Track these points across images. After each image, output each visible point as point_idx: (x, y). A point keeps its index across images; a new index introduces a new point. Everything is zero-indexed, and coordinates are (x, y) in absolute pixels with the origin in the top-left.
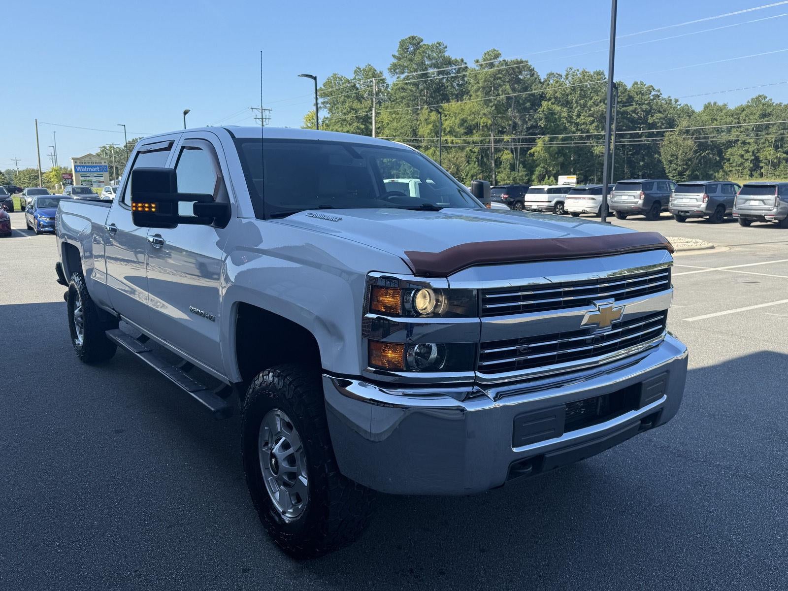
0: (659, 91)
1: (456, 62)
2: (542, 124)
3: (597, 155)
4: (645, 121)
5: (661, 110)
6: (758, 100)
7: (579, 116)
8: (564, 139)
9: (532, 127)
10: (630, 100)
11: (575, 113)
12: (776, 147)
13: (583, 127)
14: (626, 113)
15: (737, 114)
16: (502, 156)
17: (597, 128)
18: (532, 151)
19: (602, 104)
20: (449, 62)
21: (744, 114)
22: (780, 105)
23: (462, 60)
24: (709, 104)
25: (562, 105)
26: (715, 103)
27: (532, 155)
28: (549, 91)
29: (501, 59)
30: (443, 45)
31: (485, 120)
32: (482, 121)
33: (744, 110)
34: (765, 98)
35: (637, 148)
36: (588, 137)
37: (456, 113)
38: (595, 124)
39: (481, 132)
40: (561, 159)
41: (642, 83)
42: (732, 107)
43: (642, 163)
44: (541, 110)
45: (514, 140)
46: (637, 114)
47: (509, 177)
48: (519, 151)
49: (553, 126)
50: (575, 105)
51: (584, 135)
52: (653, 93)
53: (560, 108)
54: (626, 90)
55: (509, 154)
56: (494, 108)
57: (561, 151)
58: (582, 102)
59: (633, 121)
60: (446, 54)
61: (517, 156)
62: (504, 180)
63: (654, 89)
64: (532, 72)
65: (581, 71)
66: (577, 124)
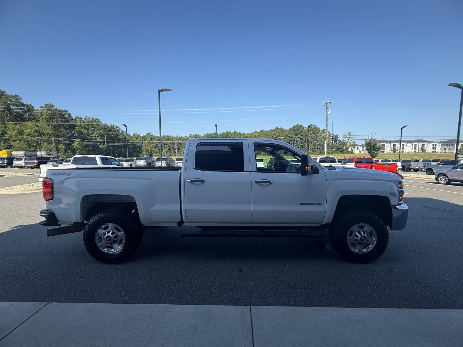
0: (120, 128)
1: (27, 105)
2: (76, 135)
3: (101, 148)
4: (117, 138)
5: (121, 134)
6: (149, 134)
7: (92, 134)
8: (87, 142)
9: (71, 136)
10: (110, 130)
11: (91, 132)
12: (156, 148)
13: (94, 138)
14: (109, 134)
15: (144, 138)
16: (59, 146)
17: (100, 139)
18: (73, 145)
19: (101, 130)
20: (23, 105)
21: (146, 138)
22: (154, 136)
23: (31, 105)
24: (134, 134)
25: (84, 129)
26: (136, 134)
27: (73, 147)
28: (78, 124)
29: (55, 108)
30: (19, 97)
31: (49, 131)
32: (47, 131)
33: (145, 137)
34: (151, 134)
35: (114, 147)
36: (97, 142)
37: (31, 127)
38: (99, 137)
39: (46, 136)
40: (87, 149)
41: (114, 125)
42: (142, 135)
43: (117, 151)
44: (75, 130)
45: (64, 140)
46: (113, 135)
47: (64, 155)
48: (67, 144)
49: (81, 136)
50: (90, 130)
51: (95, 141)
52: (118, 129)
53: (83, 130)
54: (109, 126)
55: (63, 146)
56: (53, 127)
57: (86, 146)
58: (93, 129)
59: (112, 137)
60: (21, 101)
61: (66, 147)
62: (62, 156)
63: (118, 127)
64: (70, 115)
65: (91, 118)
66: (92, 137)
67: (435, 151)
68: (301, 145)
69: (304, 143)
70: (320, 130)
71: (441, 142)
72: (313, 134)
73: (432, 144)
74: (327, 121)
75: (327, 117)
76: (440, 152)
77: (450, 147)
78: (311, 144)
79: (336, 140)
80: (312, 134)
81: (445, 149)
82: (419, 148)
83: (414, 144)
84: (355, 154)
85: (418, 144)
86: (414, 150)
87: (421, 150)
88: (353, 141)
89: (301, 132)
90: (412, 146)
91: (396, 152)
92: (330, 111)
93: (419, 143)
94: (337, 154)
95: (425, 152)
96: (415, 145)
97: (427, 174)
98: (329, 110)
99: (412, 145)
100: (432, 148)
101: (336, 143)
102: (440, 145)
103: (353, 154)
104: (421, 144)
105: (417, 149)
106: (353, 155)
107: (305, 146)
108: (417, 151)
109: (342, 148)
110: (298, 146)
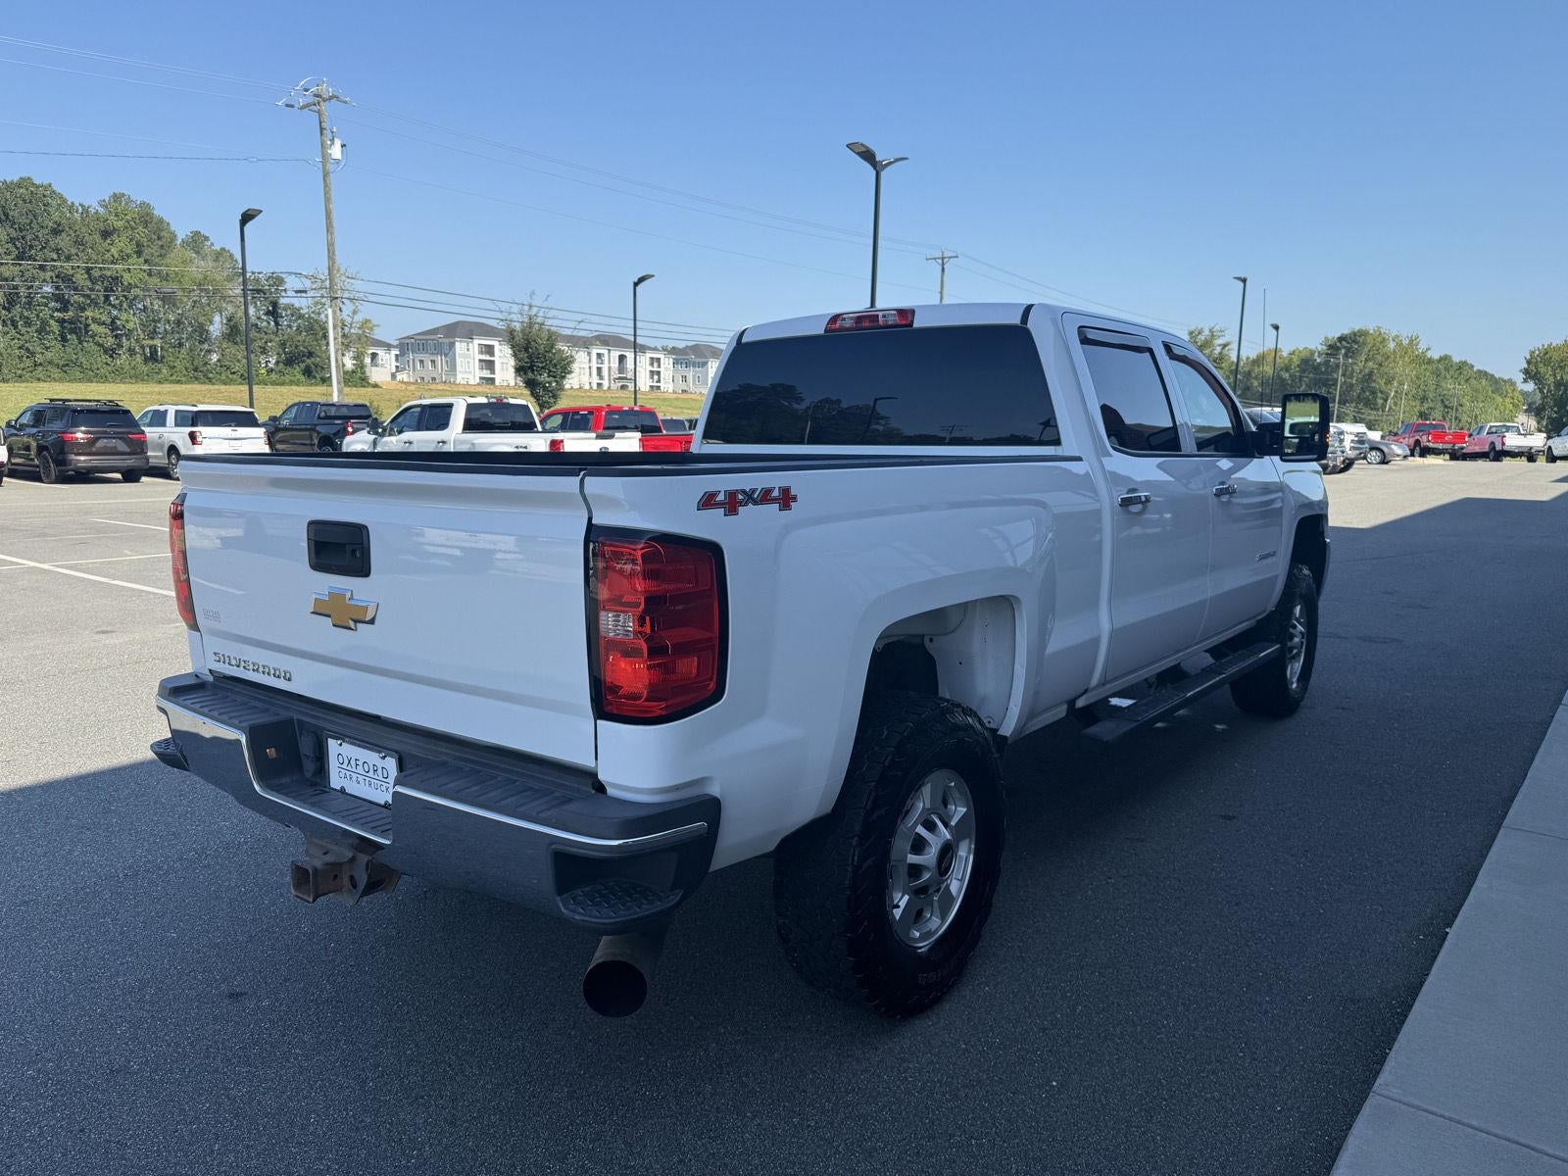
67: (659, 388)
68: (61, 322)
69: (83, 309)
70: (173, 237)
71: (674, 351)
72: (139, 253)
73: (649, 355)
74: (328, 200)
75: (326, 175)
76: (671, 391)
77: (696, 372)
78: (131, 320)
79: (275, 304)
80: (128, 256)
81: (685, 378)
82: (610, 368)
83: (595, 351)
84: (376, 386)
85: (605, 352)
86: (595, 380)
87: (620, 378)
88: (359, 318)
89: (56, 232)
90: (590, 360)
91: (627, 386)
92: (338, 143)
93: (609, 350)
94: (292, 383)
96: (599, 356)
98: (332, 140)
99: (589, 354)
100: (648, 373)
101: (277, 324)
102: (671, 361)
103: (370, 389)
104: (615, 354)
105: (605, 373)
106: (363, 391)
107: (93, 327)
108: (606, 383)
109: (311, 354)
110: (44, 323)
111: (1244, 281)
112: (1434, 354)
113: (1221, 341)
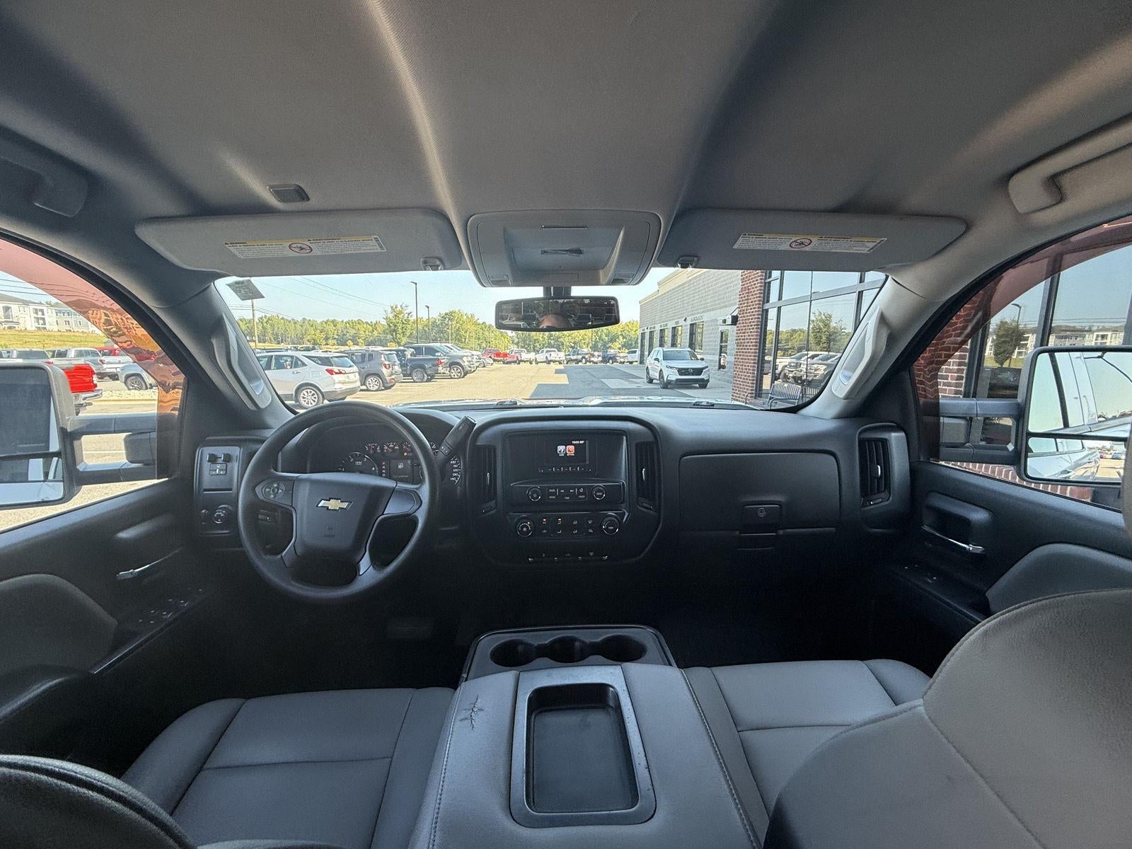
67: (44, 328)
71: (56, 305)
73: (32, 307)
76: (56, 330)
77: (77, 319)
81: (67, 322)
95: (17, 329)
97: (129, 389)
100: (33, 318)
102: (55, 311)
111: (416, 284)
112: (480, 321)
113: (408, 311)
